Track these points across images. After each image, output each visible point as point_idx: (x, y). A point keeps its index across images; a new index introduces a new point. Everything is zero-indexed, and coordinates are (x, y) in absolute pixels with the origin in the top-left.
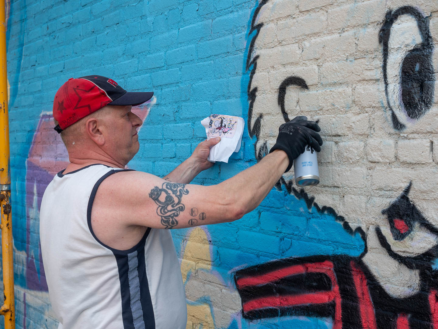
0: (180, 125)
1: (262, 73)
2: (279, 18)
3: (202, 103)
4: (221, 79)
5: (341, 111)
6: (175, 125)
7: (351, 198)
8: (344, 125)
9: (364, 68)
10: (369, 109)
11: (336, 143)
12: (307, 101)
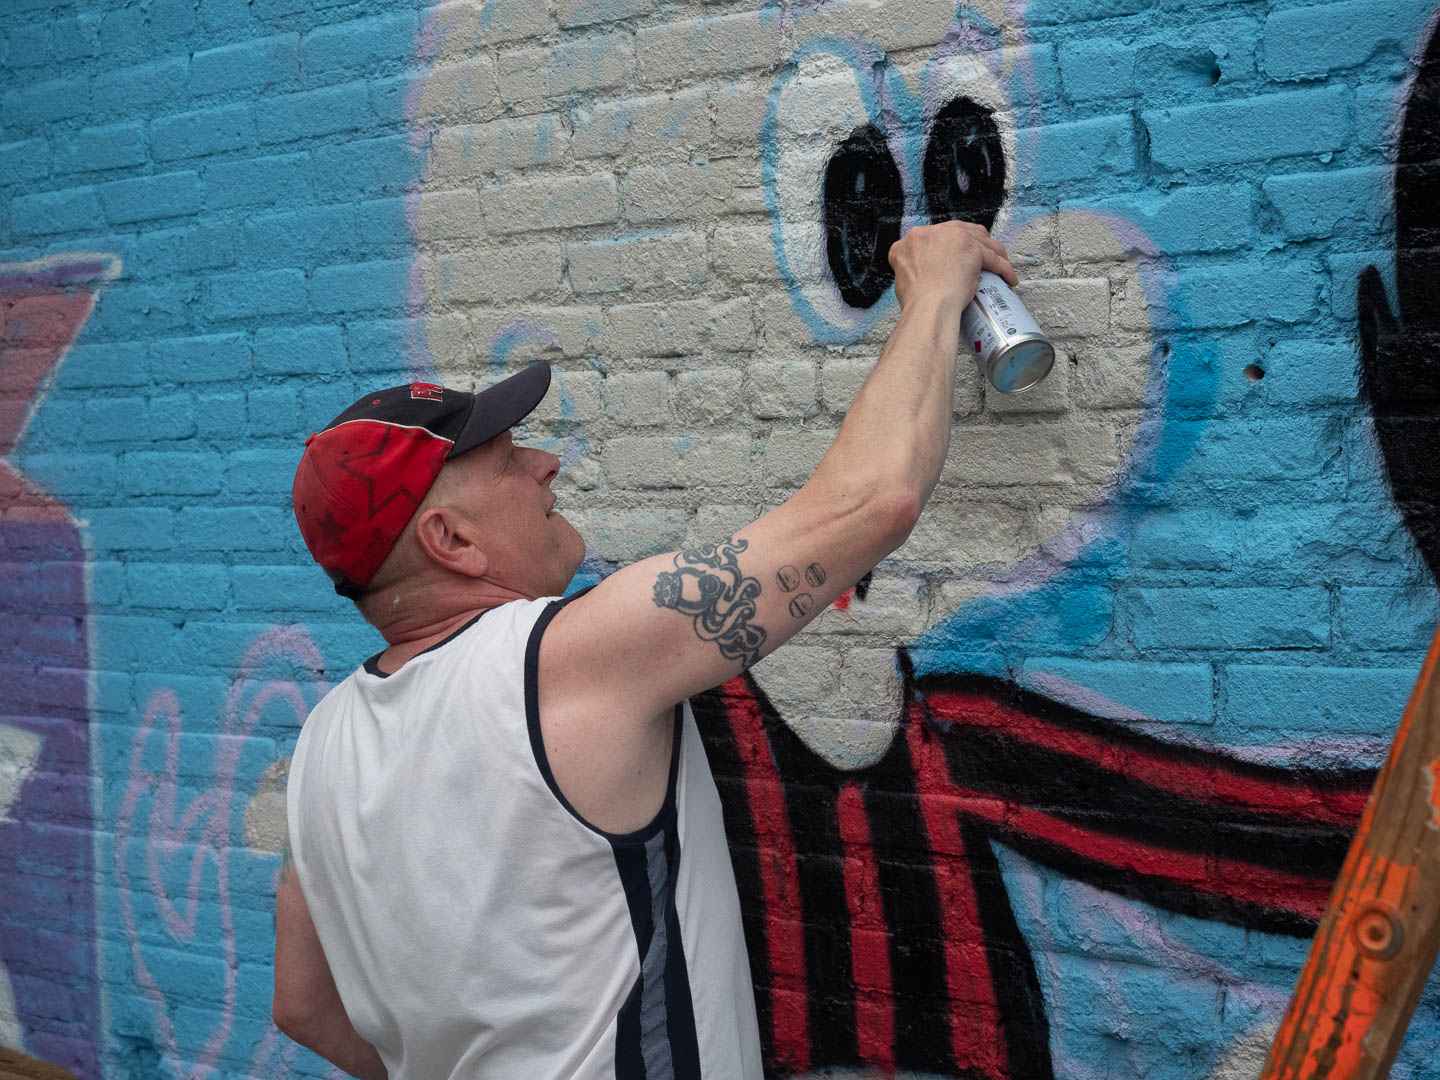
0: (207, 338)
1: (461, 191)
2: (503, 42)
3: (277, 275)
4: (337, 206)
5: (682, 292)
6: (190, 339)
7: (716, 513)
8: (691, 327)
9: (734, 182)
10: (751, 285)
11: (672, 374)
12: (590, 266)
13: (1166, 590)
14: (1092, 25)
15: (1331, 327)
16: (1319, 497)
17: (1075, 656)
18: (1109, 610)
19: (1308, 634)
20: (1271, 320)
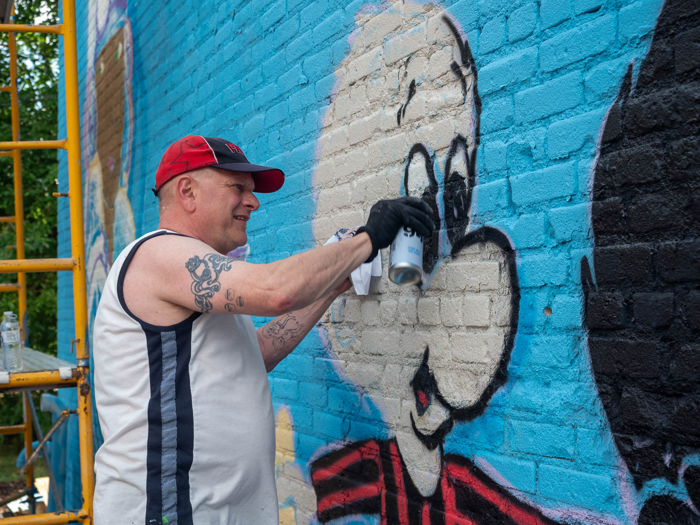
1: (325, 218)
11: (379, 302)
13: (519, 421)
14: (494, 134)
15: (573, 288)
16: (570, 378)
17: (492, 451)
18: (502, 430)
19: (567, 452)
20: (552, 284)
